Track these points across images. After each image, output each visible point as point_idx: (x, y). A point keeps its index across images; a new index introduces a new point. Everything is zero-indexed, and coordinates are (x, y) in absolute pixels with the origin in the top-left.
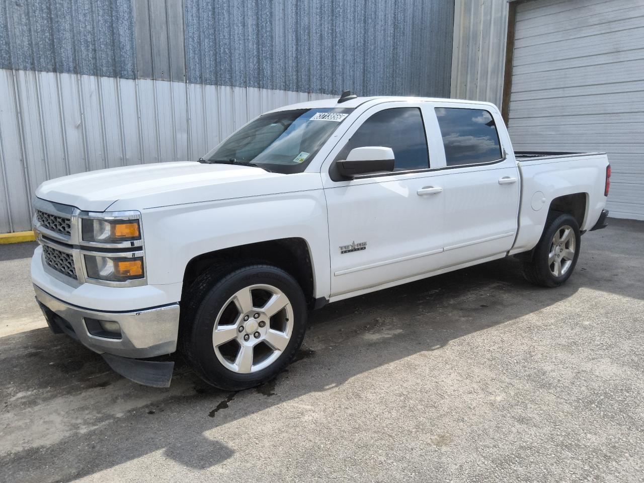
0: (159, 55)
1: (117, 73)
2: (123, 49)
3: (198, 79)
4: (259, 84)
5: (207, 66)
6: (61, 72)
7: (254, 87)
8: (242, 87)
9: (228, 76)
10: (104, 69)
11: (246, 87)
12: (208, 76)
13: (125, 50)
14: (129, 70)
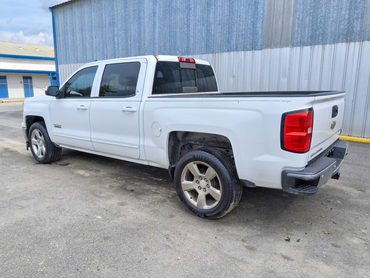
0: (276, 34)
1: (254, 48)
2: (258, 34)
3: (299, 44)
4: (347, 39)
5: (306, 34)
6: (231, 51)
7: (342, 42)
8: (332, 44)
9: (321, 38)
10: (248, 47)
11: (335, 44)
12: (306, 40)
13: (259, 35)
14: (259, 45)
